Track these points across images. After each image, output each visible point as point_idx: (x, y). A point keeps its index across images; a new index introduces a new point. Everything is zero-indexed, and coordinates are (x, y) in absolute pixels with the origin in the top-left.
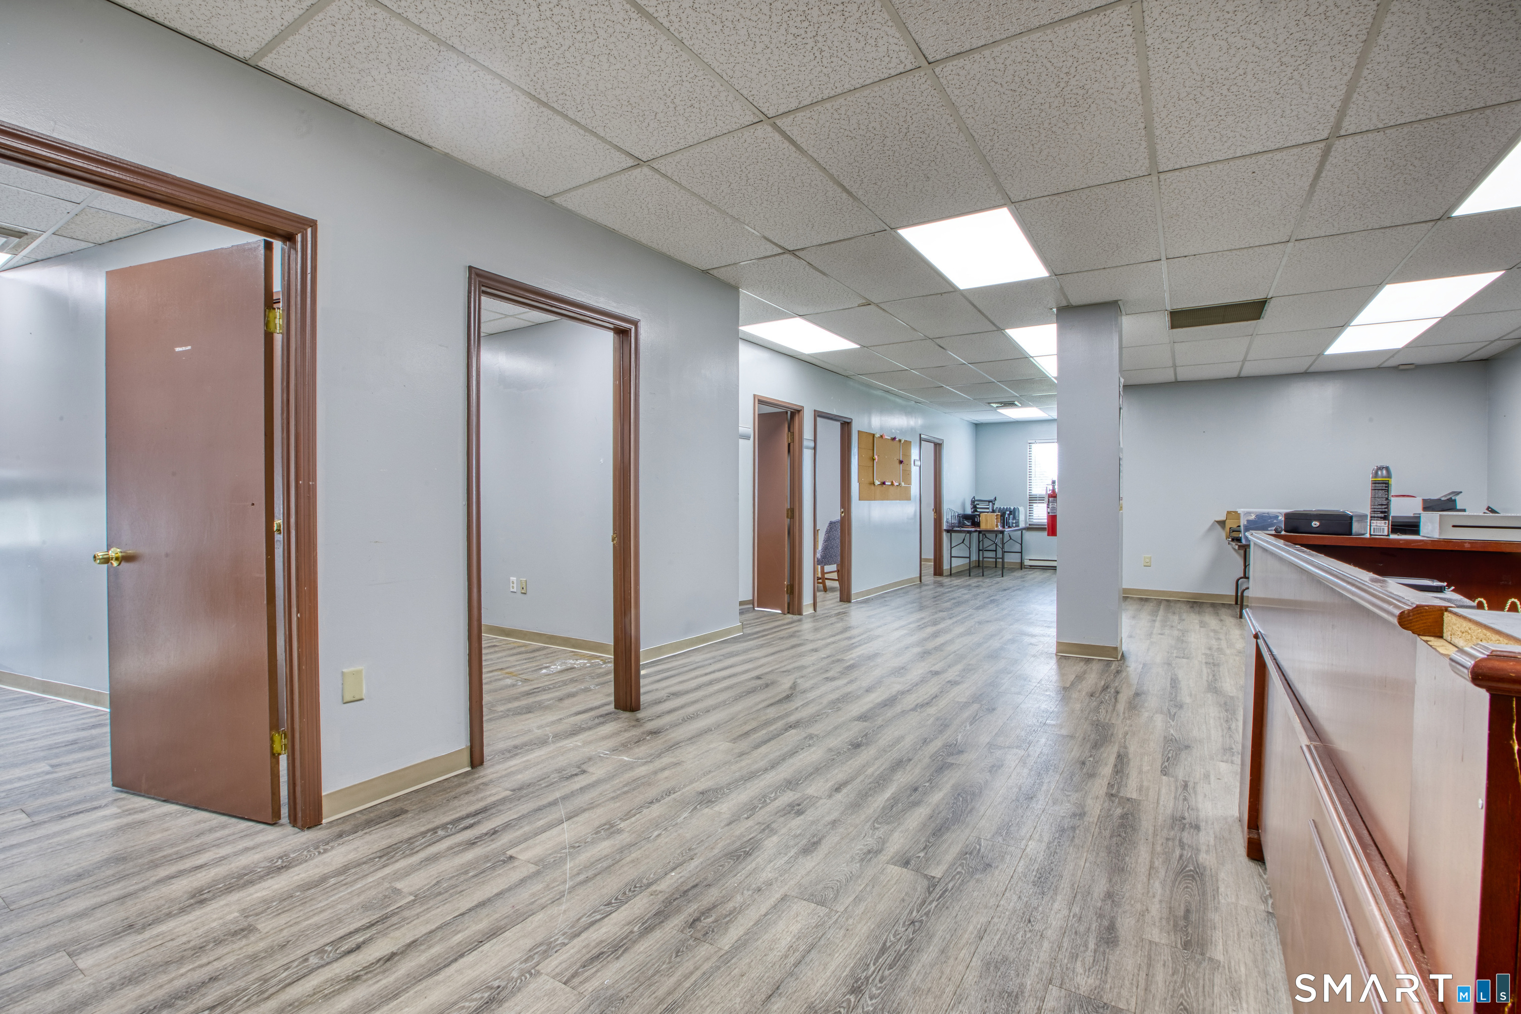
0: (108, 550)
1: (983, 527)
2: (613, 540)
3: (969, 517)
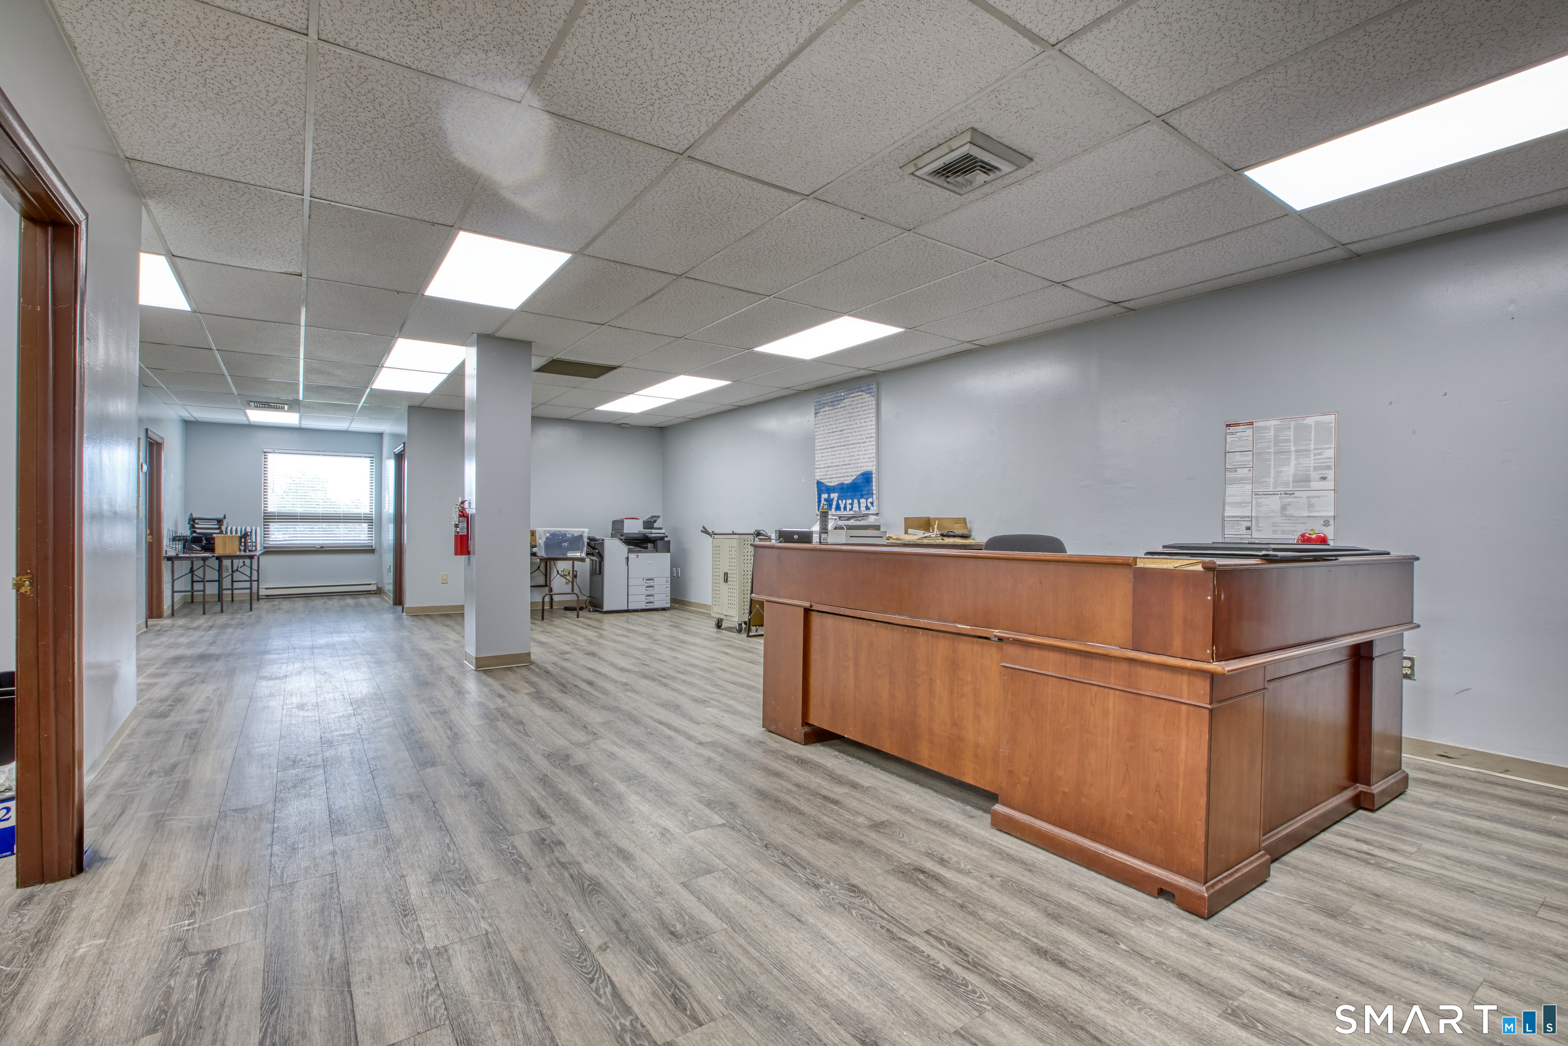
1: (218, 551)
3: (196, 540)
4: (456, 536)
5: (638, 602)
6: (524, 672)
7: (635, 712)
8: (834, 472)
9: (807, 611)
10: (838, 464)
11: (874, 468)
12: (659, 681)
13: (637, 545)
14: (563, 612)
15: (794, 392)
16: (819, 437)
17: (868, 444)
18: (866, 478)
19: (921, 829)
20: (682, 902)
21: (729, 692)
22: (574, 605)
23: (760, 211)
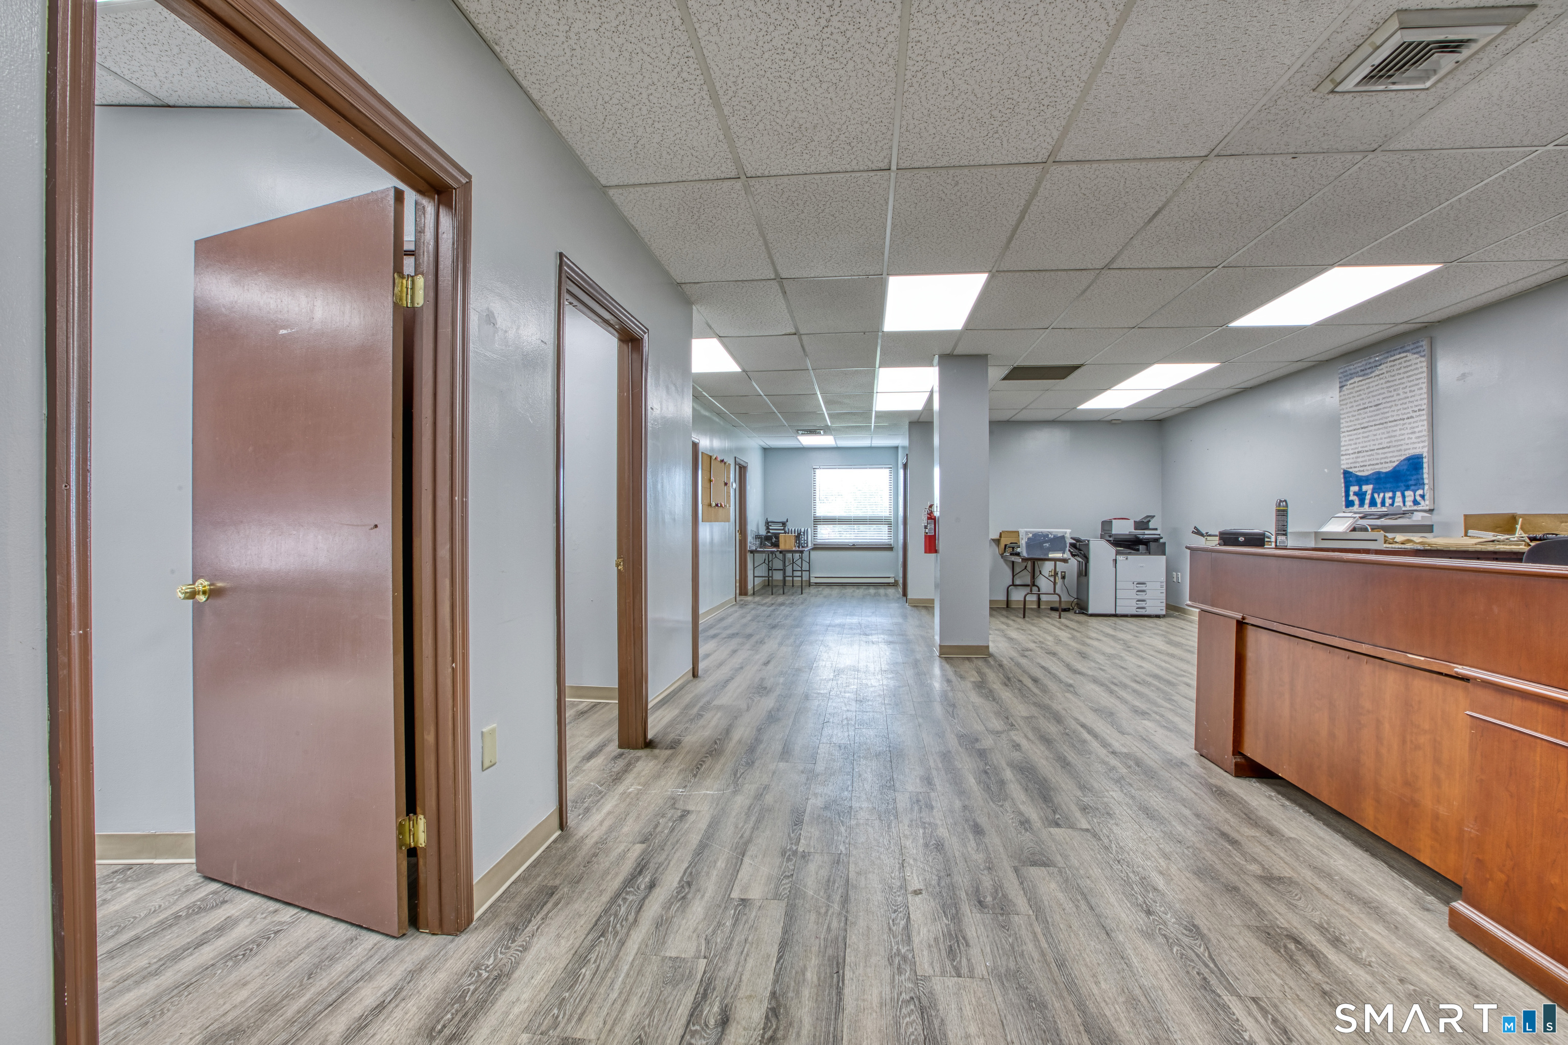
0: (194, 583)
1: (782, 547)
2: (618, 565)
3: (768, 538)
4: (926, 536)
5: (1128, 606)
6: (980, 663)
7: (1064, 712)
8: (1367, 458)
9: (1241, 625)
10: (1372, 448)
11: (1426, 449)
12: (1107, 686)
13: (1128, 547)
14: (1049, 612)
15: (1313, 364)
16: (1346, 416)
17: (1415, 419)
18: (1414, 464)
19: (1331, 899)
20: (1004, 881)
21: (1181, 708)
22: (1057, 605)
23: (1158, 188)
